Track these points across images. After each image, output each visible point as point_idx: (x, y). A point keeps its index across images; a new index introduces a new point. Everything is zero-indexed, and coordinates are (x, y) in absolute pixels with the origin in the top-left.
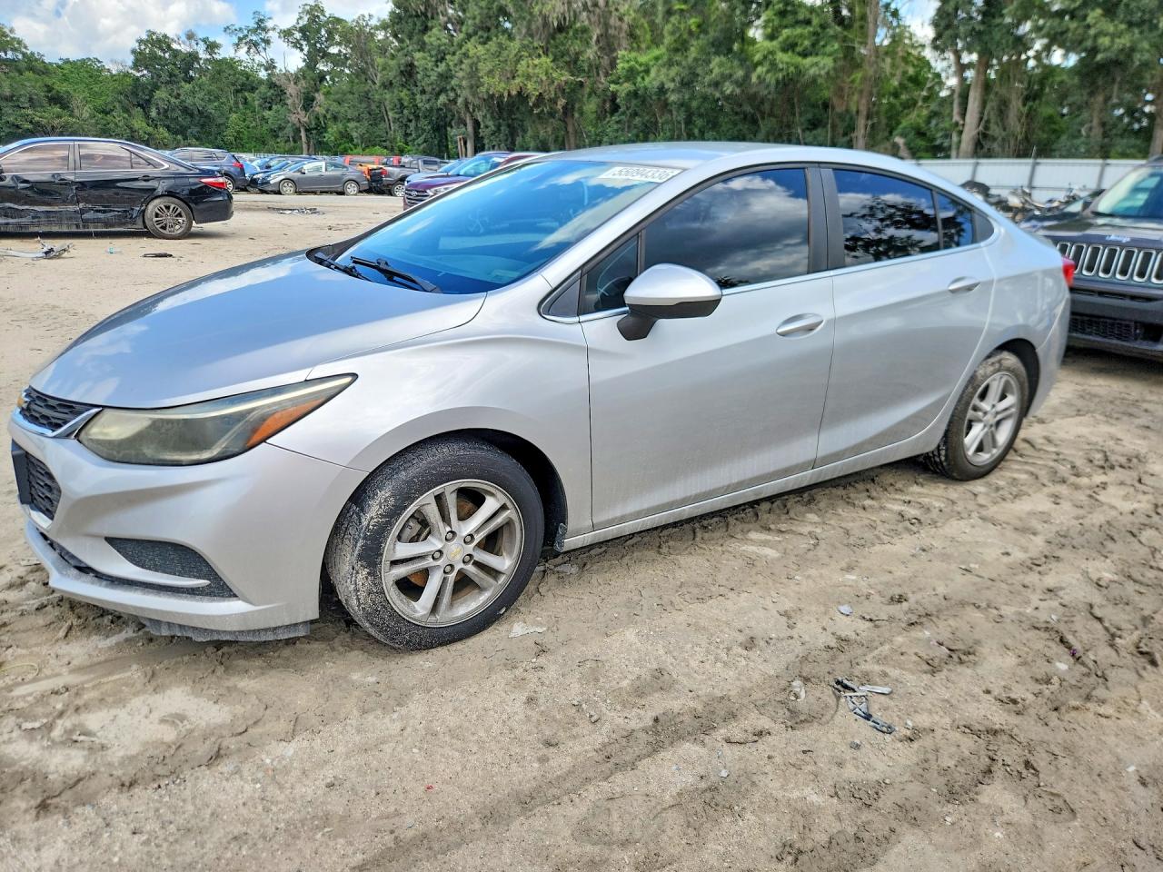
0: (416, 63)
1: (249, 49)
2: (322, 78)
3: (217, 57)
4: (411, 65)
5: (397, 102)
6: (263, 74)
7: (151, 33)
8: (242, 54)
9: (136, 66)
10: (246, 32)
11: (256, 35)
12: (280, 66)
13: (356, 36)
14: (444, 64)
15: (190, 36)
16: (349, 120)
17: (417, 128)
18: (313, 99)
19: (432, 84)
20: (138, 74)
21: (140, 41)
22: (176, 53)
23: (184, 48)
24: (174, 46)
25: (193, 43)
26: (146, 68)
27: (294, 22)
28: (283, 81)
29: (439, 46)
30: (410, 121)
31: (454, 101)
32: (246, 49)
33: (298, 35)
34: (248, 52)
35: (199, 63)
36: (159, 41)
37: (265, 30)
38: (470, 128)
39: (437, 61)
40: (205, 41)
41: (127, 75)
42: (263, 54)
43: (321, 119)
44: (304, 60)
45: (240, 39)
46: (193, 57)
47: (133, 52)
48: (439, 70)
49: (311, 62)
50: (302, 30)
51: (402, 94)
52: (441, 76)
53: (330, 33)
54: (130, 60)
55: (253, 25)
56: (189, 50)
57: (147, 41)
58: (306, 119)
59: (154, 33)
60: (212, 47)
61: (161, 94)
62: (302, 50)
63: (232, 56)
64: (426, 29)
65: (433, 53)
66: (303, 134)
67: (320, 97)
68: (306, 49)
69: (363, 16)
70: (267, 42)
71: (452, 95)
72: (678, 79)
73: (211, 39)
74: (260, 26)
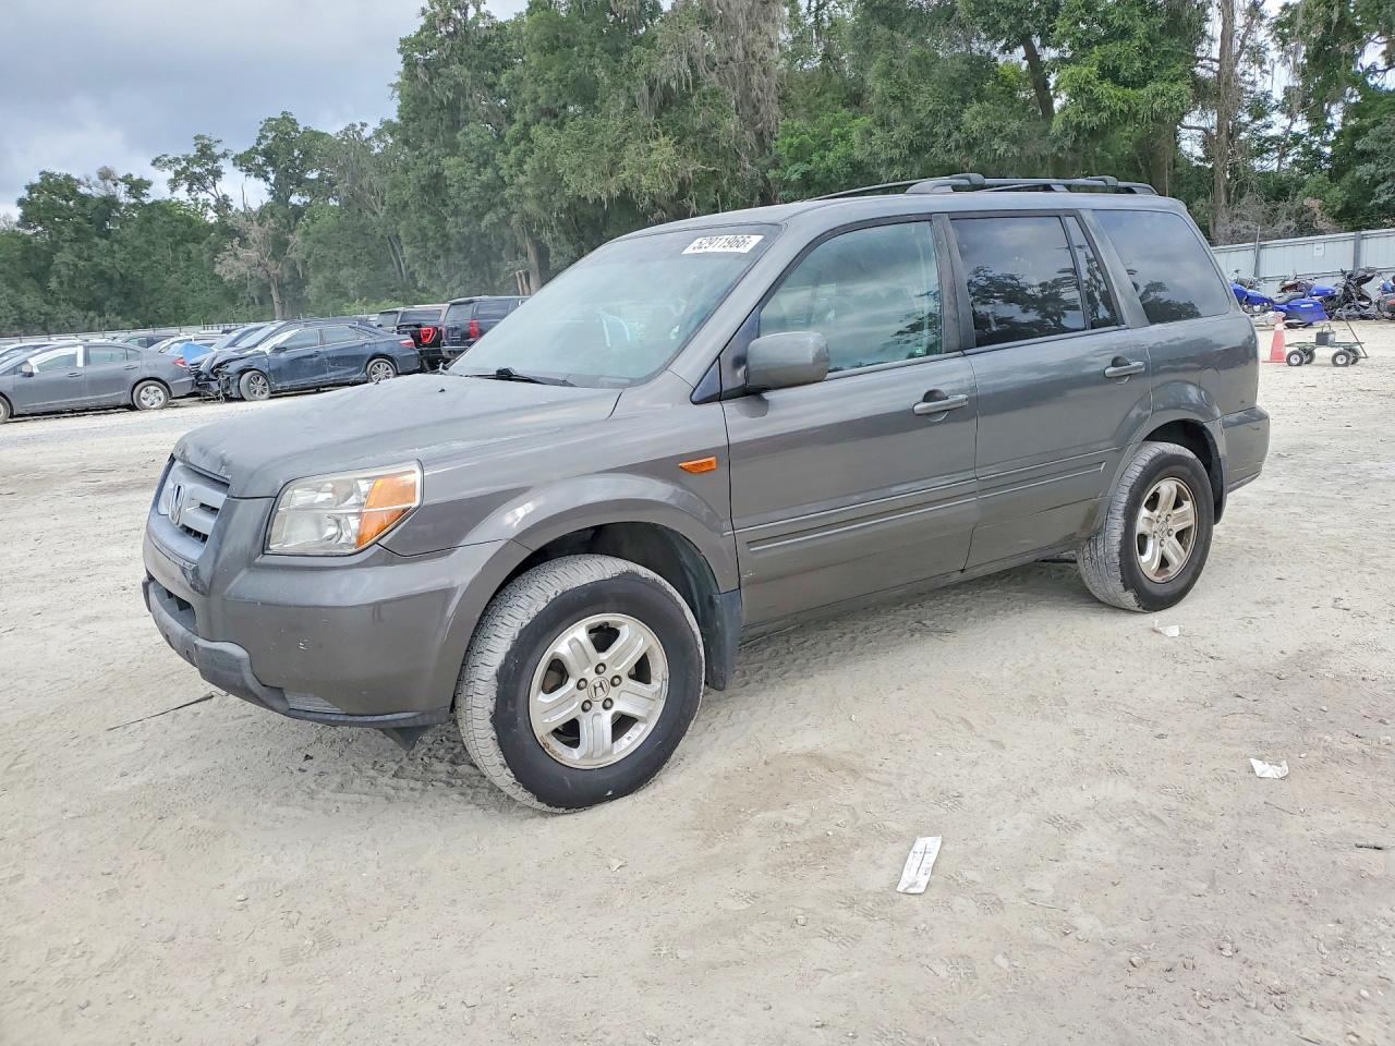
0: (446, 173)
1: (191, 185)
2: (298, 212)
3: (147, 201)
4: (438, 176)
5: (416, 232)
6: (211, 217)
7: (46, 176)
8: (182, 194)
9: (25, 221)
10: (184, 164)
11: (200, 166)
12: (237, 204)
13: (346, 153)
14: (489, 170)
15: (105, 175)
16: (340, 267)
17: (447, 267)
18: (286, 243)
19: (472, 200)
20: (30, 232)
21: (31, 188)
22: (84, 199)
23: (97, 192)
24: (82, 190)
25: (109, 183)
26: (41, 223)
27: (253, 143)
28: (241, 223)
29: (482, 146)
30: (438, 257)
31: (505, 221)
32: (186, 186)
33: (260, 160)
34: (189, 190)
35: (118, 211)
36: (59, 184)
37: (215, 159)
38: (533, 259)
39: (478, 167)
40: (127, 179)
41: (13, 235)
42: (212, 190)
43: (299, 268)
44: (271, 192)
45: (177, 173)
46: (110, 202)
47: (21, 203)
48: (483, 178)
49: (280, 194)
50: (267, 153)
51: (425, 222)
52: (486, 187)
53: (306, 153)
54: (16, 213)
55: (193, 152)
56: (104, 193)
57: (41, 186)
58: (278, 271)
59: (51, 175)
60: (137, 187)
61: (64, 257)
62: (267, 179)
63: (168, 196)
64: (456, 126)
65: (473, 155)
66: (274, 292)
67: (295, 239)
68: (272, 177)
69: (354, 125)
70: (217, 174)
71: (502, 211)
72: (905, 143)
73: (136, 177)
74: (205, 153)
